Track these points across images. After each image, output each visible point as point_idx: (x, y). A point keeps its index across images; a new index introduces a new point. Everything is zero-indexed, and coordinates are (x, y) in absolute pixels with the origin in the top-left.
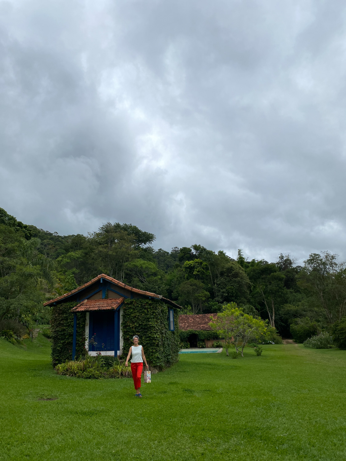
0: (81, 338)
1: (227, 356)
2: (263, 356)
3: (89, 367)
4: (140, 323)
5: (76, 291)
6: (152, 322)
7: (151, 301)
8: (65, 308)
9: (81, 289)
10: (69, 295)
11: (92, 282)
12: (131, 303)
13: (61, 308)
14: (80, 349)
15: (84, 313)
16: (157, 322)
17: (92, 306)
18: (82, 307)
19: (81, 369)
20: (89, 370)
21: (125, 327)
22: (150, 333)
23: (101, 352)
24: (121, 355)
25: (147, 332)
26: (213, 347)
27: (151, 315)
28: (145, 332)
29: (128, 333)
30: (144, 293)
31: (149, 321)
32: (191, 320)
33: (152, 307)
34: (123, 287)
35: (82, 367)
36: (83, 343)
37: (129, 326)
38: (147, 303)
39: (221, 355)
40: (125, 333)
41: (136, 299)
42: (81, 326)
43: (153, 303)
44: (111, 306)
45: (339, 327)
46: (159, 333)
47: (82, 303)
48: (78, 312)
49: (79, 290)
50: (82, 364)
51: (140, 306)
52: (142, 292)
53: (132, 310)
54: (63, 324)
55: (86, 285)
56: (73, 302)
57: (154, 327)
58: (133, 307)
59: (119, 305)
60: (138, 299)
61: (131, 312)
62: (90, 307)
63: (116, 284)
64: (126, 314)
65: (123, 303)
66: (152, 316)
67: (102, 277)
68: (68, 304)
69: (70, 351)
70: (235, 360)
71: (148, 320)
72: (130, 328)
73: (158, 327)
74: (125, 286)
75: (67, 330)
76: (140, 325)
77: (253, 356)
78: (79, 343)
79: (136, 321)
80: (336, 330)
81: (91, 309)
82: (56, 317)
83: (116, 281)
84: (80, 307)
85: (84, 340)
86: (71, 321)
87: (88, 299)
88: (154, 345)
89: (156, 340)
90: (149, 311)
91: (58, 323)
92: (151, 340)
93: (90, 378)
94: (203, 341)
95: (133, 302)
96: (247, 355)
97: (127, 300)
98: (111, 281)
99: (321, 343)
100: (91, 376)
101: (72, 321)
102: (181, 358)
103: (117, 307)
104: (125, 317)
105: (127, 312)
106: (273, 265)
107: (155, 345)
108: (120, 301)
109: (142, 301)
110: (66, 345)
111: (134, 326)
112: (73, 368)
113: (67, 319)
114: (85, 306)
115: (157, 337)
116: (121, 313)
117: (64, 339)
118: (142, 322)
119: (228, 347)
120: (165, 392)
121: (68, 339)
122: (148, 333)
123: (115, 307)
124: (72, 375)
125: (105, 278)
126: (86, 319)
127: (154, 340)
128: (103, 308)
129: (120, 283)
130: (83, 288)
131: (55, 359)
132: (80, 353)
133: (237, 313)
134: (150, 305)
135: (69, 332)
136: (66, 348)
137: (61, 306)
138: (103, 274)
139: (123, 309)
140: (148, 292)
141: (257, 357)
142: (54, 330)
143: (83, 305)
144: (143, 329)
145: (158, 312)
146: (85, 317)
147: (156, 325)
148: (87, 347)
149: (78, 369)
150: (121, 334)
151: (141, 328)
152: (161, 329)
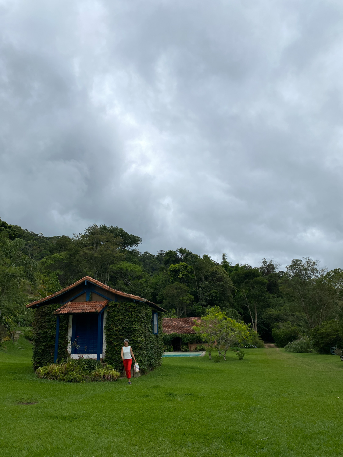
0: (63, 341)
1: (210, 359)
2: (244, 360)
3: (71, 371)
4: (124, 326)
5: (59, 293)
6: (136, 325)
7: (135, 304)
8: (48, 311)
9: (64, 291)
10: (53, 297)
11: (76, 284)
12: (115, 306)
13: (44, 310)
14: (62, 352)
15: (67, 315)
16: (141, 325)
17: (75, 309)
18: (65, 309)
19: (63, 372)
20: (70, 373)
21: (109, 329)
22: (133, 336)
23: (84, 355)
24: (104, 358)
25: (130, 335)
26: (196, 350)
27: (135, 318)
28: (128, 335)
29: (111, 336)
30: (128, 297)
31: (133, 325)
32: (175, 324)
33: (137, 310)
34: (108, 289)
35: (64, 370)
36: (66, 345)
37: (113, 329)
38: (131, 306)
39: (204, 359)
40: (108, 336)
41: (120, 302)
42: (64, 328)
43: (138, 306)
44: (95, 309)
45: (319, 332)
46: (142, 337)
47: (65, 305)
48: (61, 314)
49: (62, 292)
50: (64, 367)
51: (124, 309)
52: (126, 295)
53: (116, 313)
54: (45, 326)
55: (69, 288)
56: (56, 304)
57: (138, 330)
58: (117, 310)
59: (103, 308)
60: (122, 302)
61: (115, 315)
62: (73, 310)
63: (101, 286)
64: (109, 317)
65: (107, 306)
66: (136, 320)
67: (87, 280)
68: (51, 306)
69: (51, 354)
70: (217, 363)
71: (132, 323)
72: (113, 332)
73: (142, 331)
74: (109, 289)
75: (49, 332)
76: (123, 328)
77: (236, 359)
78: (61, 345)
79: (120, 324)
80: (316, 335)
81: (74, 312)
82: (38, 319)
83: (100, 284)
84: (63, 310)
85: (67, 342)
86: (53, 323)
87: (71, 301)
88: (137, 349)
89: (139, 343)
90: (133, 314)
91: (40, 325)
92: (134, 343)
93: (71, 381)
94: (186, 344)
95: (117, 305)
96: (229, 359)
97: (111, 303)
98: (96, 283)
99: (302, 347)
100: (72, 379)
101: (55, 324)
102: (164, 362)
103: (100, 310)
104: (109, 320)
105: (111, 315)
106: (256, 269)
107: (139, 348)
108: (103, 303)
109: (126, 304)
110: (48, 347)
111: (118, 329)
112: (54, 371)
113: (50, 322)
114: (68, 308)
115: (140, 341)
116: (105, 316)
117: (46, 342)
118: (126, 325)
119: (211, 351)
120: (147, 396)
121: (50, 341)
122: (131, 337)
123: (99, 310)
124: (53, 379)
125: (89, 281)
126: (69, 322)
127: (137, 343)
128: (86, 311)
129: (105, 285)
130: (66, 291)
131: (35, 362)
132: (63, 356)
133: (221, 317)
134: (134, 308)
135: (51, 334)
136: (48, 350)
137: (44, 308)
138: (87, 277)
139: (107, 312)
140: (132, 295)
141: (239, 361)
142: (36, 332)
143: (66, 308)
144: (127, 332)
145: (142, 315)
146: (68, 319)
147: (140, 328)
148: (69, 350)
149: (60, 372)
150: (104, 337)
151: (125, 331)
152: (145, 332)
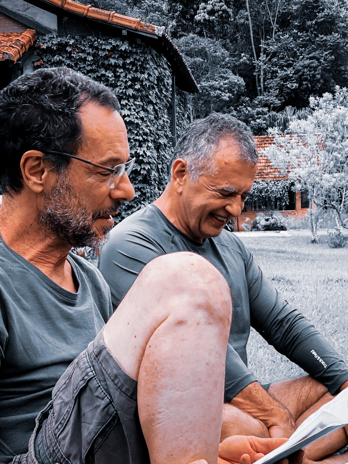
7: (127, 42)
38: (114, 49)
43: (135, 50)
51: (90, 58)
52: (97, 12)
60: (83, 37)
65: (33, 46)
95: (67, 44)
97: (47, 38)
103: (17, 56)
108: (24, 38)
109: (96, 44)
123: (14, 55)
134: (124, 55)
